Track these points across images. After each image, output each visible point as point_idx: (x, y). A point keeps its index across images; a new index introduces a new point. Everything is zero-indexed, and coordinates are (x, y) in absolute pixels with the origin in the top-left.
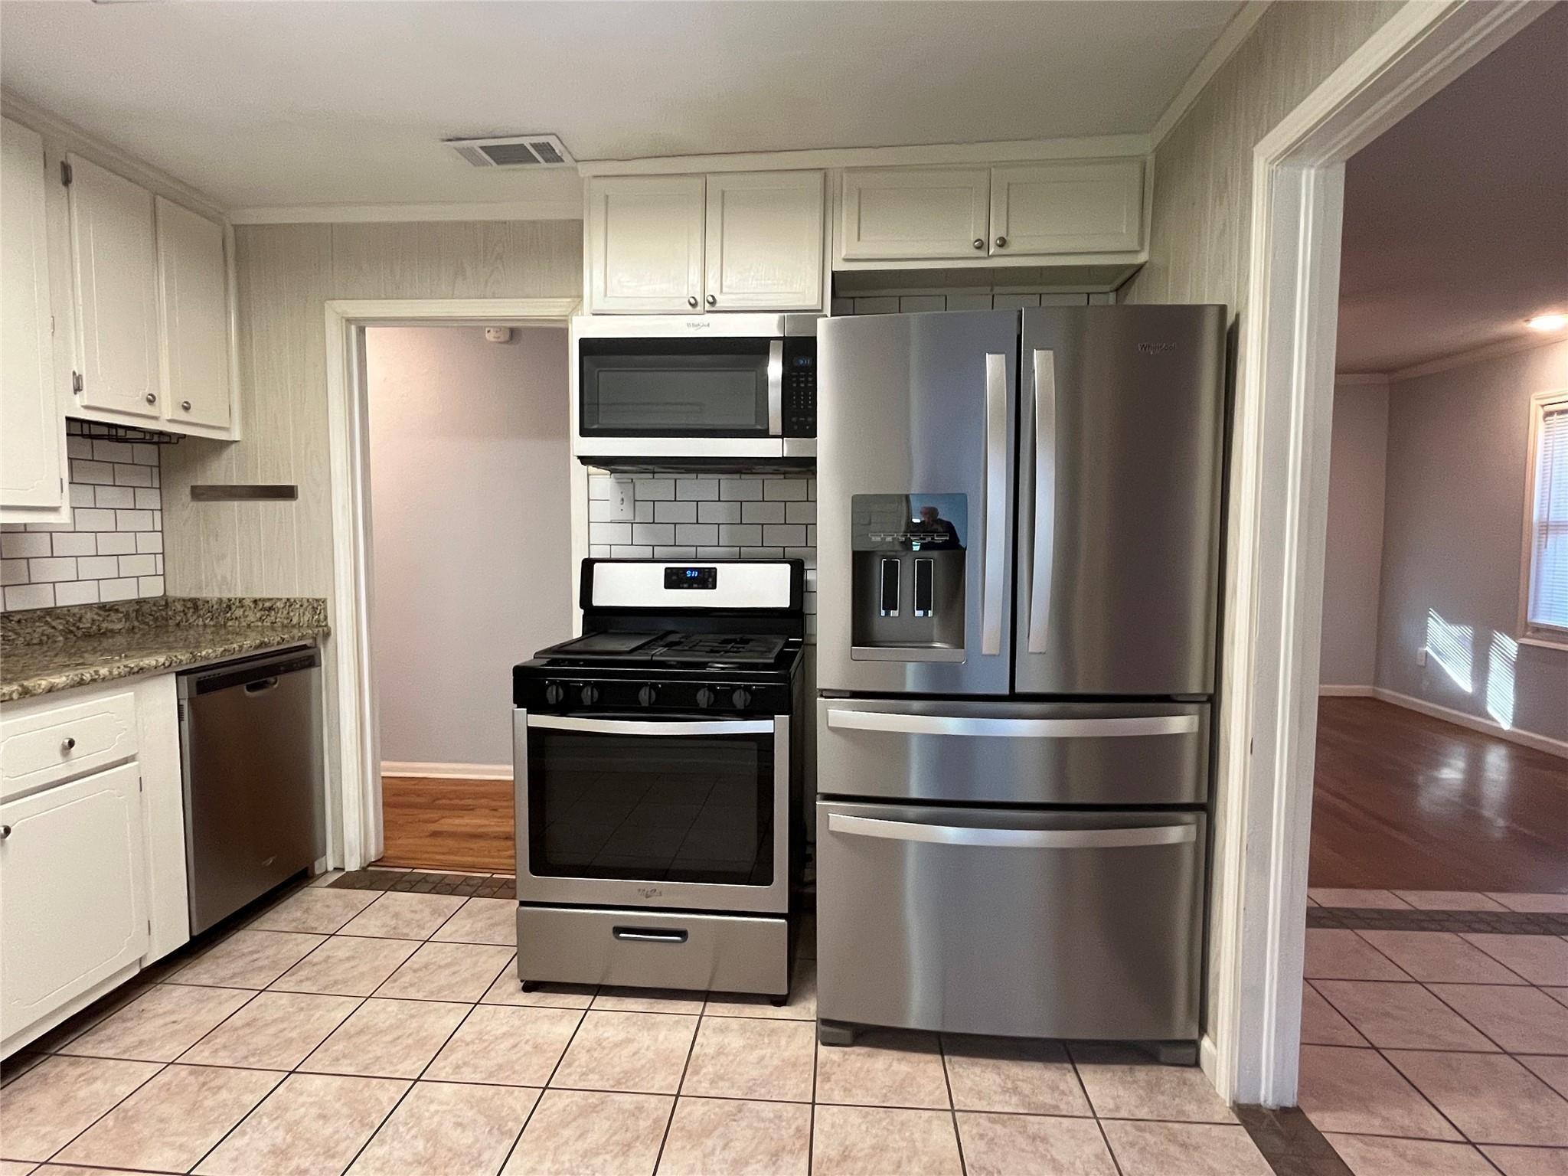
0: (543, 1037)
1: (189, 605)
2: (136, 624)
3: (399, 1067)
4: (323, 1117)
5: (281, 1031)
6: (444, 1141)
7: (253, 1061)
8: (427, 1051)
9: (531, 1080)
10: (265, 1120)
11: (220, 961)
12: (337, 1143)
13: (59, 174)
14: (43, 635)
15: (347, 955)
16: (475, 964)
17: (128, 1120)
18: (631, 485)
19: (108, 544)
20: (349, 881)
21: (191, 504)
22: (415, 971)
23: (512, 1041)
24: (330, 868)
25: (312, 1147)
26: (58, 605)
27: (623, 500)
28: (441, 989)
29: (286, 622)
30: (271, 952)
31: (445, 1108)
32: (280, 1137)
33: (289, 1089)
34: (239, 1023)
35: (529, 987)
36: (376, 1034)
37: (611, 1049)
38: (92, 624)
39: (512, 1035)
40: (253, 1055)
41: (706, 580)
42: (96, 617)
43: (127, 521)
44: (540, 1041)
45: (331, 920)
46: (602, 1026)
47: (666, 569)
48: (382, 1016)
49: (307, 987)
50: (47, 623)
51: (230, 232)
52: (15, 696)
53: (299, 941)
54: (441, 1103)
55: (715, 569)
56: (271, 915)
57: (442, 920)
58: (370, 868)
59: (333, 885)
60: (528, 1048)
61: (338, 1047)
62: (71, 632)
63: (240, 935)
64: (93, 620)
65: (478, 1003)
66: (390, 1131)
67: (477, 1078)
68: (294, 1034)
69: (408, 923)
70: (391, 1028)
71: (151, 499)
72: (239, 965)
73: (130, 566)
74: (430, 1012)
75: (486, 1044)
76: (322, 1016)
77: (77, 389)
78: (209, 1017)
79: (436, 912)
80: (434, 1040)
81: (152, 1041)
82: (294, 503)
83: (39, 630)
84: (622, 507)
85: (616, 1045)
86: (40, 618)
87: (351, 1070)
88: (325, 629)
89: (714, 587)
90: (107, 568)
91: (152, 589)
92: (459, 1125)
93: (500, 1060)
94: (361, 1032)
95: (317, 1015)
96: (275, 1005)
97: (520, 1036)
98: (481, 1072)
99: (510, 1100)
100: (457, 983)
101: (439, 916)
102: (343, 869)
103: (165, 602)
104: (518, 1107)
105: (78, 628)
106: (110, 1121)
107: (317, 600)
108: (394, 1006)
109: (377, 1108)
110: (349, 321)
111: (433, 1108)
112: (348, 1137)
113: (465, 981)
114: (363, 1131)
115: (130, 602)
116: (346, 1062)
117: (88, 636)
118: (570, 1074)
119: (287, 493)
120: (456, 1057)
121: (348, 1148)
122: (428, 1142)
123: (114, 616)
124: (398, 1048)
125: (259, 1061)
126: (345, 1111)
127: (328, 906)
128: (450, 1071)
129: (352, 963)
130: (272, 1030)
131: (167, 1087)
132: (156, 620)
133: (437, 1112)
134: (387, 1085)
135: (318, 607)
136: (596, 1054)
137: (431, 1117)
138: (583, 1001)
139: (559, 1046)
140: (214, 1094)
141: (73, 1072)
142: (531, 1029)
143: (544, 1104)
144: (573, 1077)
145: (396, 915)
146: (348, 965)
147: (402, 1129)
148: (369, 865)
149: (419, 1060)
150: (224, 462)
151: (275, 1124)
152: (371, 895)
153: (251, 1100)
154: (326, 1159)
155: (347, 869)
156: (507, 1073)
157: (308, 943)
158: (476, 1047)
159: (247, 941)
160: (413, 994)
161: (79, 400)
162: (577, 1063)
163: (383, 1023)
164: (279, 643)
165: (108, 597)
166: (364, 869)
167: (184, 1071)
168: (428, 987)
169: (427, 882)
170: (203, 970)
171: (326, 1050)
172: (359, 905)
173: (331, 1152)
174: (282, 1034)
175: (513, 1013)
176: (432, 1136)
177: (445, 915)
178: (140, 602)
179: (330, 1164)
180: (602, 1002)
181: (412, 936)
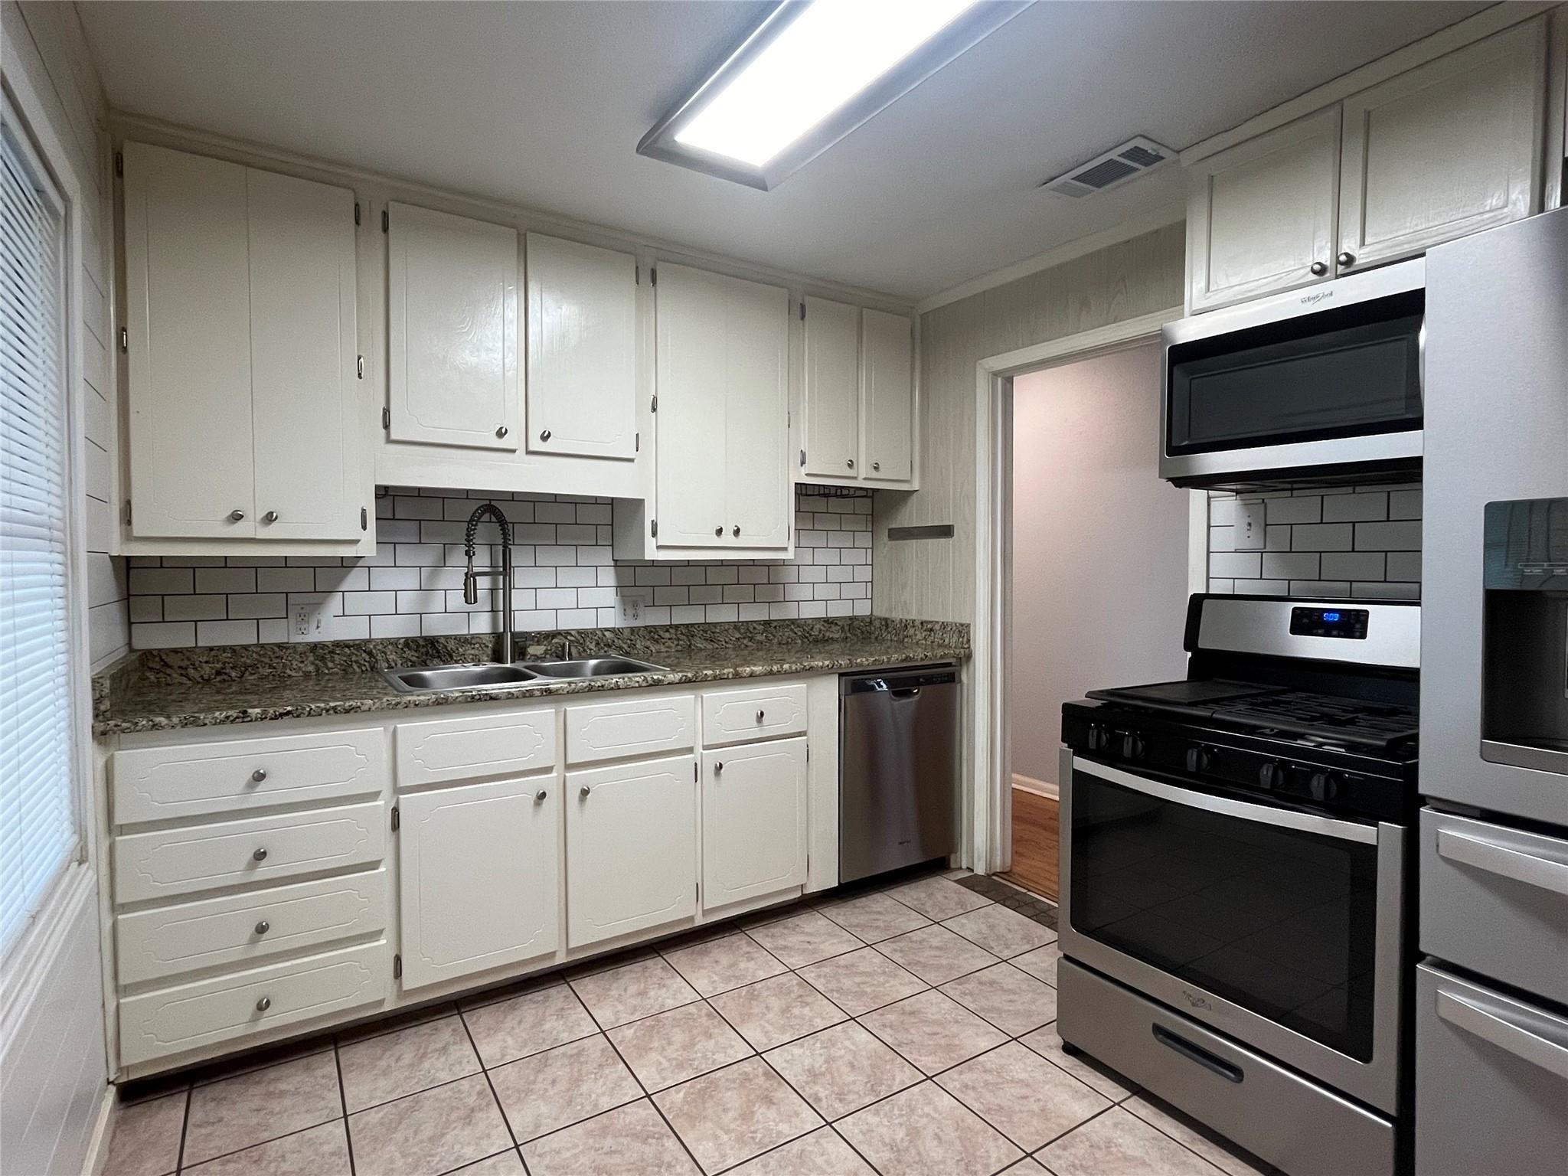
0: (1055, 1105)
1: (883, 623)
2: (849, 635)
3: (923, 1058)
4: (852, 1066)
5: (863, 983)
6: (919, 1143)
7: (834, 996)
8: (951, 1058)
9: (1020, 1139)
10: (818, 1045)
11: (856, 911)
12: (849, 1092)
13: (798, 313)
14: (789, 638)
15: (938, 945)
16: (1033, 1001)
17: (753, 997)
18: (1262, 507)
19: (835, 574)
20: (972, 883)
21: (890, 542)
22: (980, 983)
23: (1025, 1091)
24: (964, 866)
25: (832, 1084)
26: (801, 617)
27: (1250, 524)
28: (992, 1009)
29: (941, 642)
30: (888, 918)
31: (936, 1116)
32: (819, 1063)
33: (844, 1031)
34: (842, 963)
35: (1069, 1049)
36: (922, 1021)
37: (1118, 1159)
38: (820, 633)
39: (1028, 1085)
40: (837, 991)
41: (1353, 626)
42: (822, 628)
43: (849, 557)
44: (1050, 1105)
45: (942, 911)
46: (1122, 1130)
47: (1295, 609)
48: (934, 1009)
49: (897, 957)
50: (792, 630)
51: (918, 320)
52: (730, 676)
53: (912, 917)
54: (935, 1110)
55: (1366, 612)
56: (905, 889)
57: (1028, 947)
58: (994, 877)
59: (957, 881)
60: (1036, 1107)
61: (891, 1017)
62: (807, 637)
63: (878, 896)
64: (820, 630)
65: (1016, 1039)
66: (887, 1108)
67: (975, 1107)
68: (869, 990)
69: (998, 938)
70: (934, 1022)
71: (864, 540)
72: (863, 919)
73: (848, 591)
74: (972, 1025)
75: (1000, 1080)
76: (895, 985)
77: (803, 463)
78: (830, 948)
79: (1027, 938)
80: (963, 1052)
81: (791, 949)
82: (951, 540)
83: (787, 634)
84: (1249, 533)
85: (1126, 1158)
86: (788, 625)
87: (889, 1041)
88: (967, 651)
89: (1363, 636)
90: (832, 591)
91: (863, 609)
92: (937, 1137)
93: (1005, 1103)
94: (912, 1013)
95: (892, 983)
96: (871, 960)
97: (1034, 1091)
98: (982, 1103)
99: (991, 1144)
100: (1009, 1011)
101: (1028, 943)
102: (973, 871)
103: (870, 620)
104: (994, 1155)
105: (811, 635)
106: (744, 991)
107: (962, 625)
108: (948, 1004)
109: (889, 1082)
110: (996, 374)
111: (927, 1109)
112: (857, 1093)
113: (1017, 1013)
114: (870, 1095)
115: (845, 618)
116: (888, 1030)
117: (816, 641)
118: (1059, 1157)
119: (946, 531)
120: (968, 1077)
121: (853, 1101)
122: (907, 1136)
123: (834, 628)
124: (931, 1042)
125: (839, 998)
126: (868, 1071)
127: (946, 897)
128: (958, 1086)
129: (937, 953)
130: (858, 979)
131: (781, 986)
132: (862, 633)
133: (928, 1115)
134: (906, 1069)
135: (963, 631)
136: (1099, 1155)
137: (921, 1117)
138: (1117, 1092)
139: (1065, 1122)
140: (802, 1007)
141: (746, 949)
142: (1049, 1090)
143: (1018, 1169)
144: (1062, 1162)
145: (991, 927)
146: (933, 953)
147: (896, 1112)
148: (994, 874)
149: (940, 1062)
150: (908, 510)
151: (822, 1051)
152: (983, 900)
153: (820, 1024)
154: (836, 1099)
155: (975, 872)
156: (1003, 1119)
157: (917, 921)
158: (989, 1077)
159: (880, 904)
160: (967, 1001)
161: (804, 470)
162: (1073, 1151)
163: (932, 1014)
164: (922, 659)
165: (832, 614)
166: (989, 876)
167: (795, 980)
168: (984, 1003)
169: (1034, 907)
170: (842, 913)
171: (882, 1015)
172: (969, 906)
173: (842, 1097)
174: (862, 986)
175: (1041, 1066)
176: (914, 1133)
177: (1033, 944)
178: (852, 619)
179: (837, 1105)
180: (1136, 1104)
181: (996, 950)
